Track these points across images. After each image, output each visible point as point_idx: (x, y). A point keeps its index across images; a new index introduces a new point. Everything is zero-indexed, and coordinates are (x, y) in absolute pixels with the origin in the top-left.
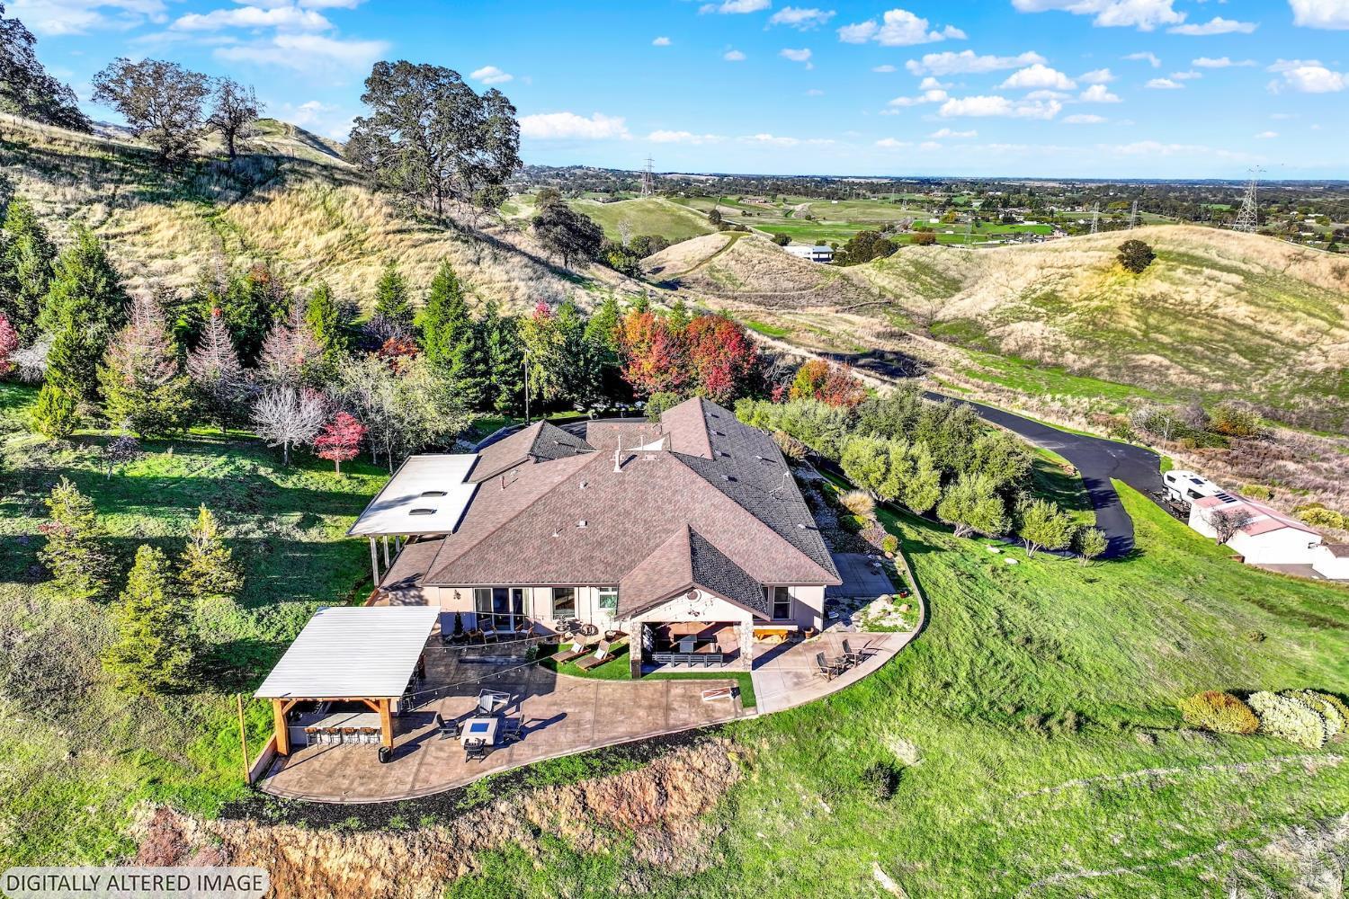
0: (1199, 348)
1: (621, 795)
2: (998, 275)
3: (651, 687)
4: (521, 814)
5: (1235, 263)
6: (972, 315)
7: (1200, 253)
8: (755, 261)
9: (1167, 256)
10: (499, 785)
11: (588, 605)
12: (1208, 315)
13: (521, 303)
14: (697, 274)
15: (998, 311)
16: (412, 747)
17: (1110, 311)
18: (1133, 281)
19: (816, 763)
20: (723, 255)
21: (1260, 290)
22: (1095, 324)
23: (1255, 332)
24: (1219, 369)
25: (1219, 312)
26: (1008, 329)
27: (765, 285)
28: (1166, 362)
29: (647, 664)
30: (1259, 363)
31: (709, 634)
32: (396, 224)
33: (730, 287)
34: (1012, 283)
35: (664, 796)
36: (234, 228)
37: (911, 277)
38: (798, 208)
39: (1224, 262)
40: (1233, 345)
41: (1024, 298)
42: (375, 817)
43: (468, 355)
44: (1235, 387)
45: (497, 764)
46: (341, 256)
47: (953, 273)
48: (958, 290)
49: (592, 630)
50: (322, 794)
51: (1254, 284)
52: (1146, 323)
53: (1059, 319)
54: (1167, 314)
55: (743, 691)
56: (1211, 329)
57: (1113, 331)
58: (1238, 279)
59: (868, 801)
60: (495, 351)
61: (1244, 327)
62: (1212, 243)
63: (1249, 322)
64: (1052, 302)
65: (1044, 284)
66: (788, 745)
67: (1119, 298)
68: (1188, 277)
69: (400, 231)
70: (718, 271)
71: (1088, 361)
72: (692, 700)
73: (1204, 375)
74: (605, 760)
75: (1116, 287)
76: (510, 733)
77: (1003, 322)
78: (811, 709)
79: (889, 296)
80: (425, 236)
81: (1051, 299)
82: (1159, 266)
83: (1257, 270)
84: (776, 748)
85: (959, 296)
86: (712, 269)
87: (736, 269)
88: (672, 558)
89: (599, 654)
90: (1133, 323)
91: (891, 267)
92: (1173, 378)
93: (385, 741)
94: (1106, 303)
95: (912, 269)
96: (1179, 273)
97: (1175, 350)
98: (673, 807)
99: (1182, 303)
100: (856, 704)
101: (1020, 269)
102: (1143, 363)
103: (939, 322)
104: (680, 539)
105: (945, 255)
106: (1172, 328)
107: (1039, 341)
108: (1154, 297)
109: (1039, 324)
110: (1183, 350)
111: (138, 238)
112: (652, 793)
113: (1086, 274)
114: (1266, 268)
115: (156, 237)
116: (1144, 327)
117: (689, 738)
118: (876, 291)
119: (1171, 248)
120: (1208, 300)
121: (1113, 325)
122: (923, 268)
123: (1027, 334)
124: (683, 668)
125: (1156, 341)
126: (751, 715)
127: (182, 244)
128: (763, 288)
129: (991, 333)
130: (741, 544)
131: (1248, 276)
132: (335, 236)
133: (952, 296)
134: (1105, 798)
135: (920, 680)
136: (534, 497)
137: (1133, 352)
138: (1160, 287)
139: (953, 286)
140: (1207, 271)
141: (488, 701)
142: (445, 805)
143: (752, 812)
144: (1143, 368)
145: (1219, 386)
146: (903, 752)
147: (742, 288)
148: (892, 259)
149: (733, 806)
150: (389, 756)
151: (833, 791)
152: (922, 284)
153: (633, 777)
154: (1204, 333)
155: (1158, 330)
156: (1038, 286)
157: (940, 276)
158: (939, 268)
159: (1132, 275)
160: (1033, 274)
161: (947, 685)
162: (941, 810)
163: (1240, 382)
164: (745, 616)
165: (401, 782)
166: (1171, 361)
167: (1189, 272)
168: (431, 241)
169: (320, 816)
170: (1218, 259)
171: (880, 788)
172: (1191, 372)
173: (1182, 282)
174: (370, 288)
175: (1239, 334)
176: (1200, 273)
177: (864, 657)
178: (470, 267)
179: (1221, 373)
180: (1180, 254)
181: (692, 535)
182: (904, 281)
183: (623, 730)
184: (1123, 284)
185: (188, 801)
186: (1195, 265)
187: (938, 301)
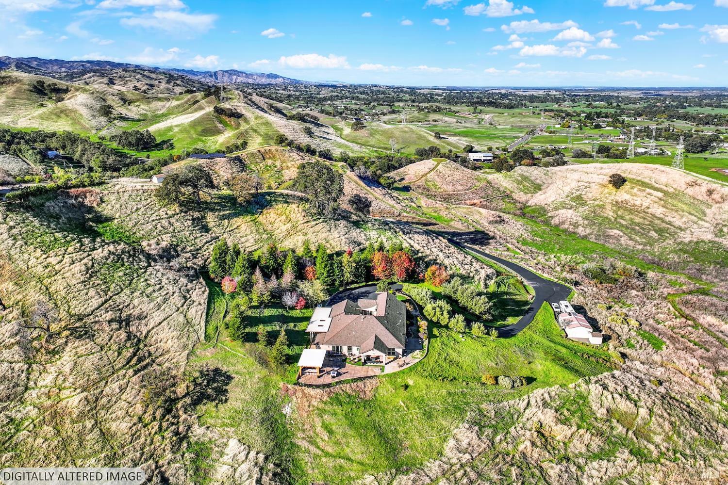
0: (637, 228)
1: (358, 386)
2: (559, 183)
3: (365, 368)
4: (341, 388)
5: (661, 186)
6: (543, 204)
7: (647, 180)
8: (447, 176)
9: (632, 181)
10: (337, 383)
11: (355, 350)
12: (644, 212)
13: (343, 245)
14: (419, 183)
15: (555, 202)
16: (322, 376)
17: (602, 207)
18: (615, 193)
19: (393, 383)
20: (432, 173)
21: (670, 200)
22: (595, 213)
23: (663, 221)
24: (644, 238)
25: (649, 211)
26: (557, 212)
27: (450, 189)
28: (621, 234)
29: (365, 363)
30: (662, 236)
31: (377, 358)
32: (306, 219)
33: (434, 190)
34: (564, 188)
35: (365, 387)
36: (261, 224)
37: (519, 183)
38: (486, 117)
39: (657, 186)
40: (653, 227)
41: (567, 197)
42: (318, 386)
43: (328, 272)
44: (648, 248)
45: (337, 380)
46: (291, 233)
47: (538, 181)
48: (540, 190)
49: (355, 355)
50: (308, 382)
51: (669, 196)
52: (617, 214)
53: (581, 209)
54: (627, 210)
55: (382, 369)
56: (644, 219)
57: (602, 217)
58: (660, 195)
59: (402, 390)
60: (336, 269)
61: (659, 219)
62: (653, 175)
63: (662, 216)
64: (579, 200)
65: (577, 190)
66: (389, 379)
67: (607, 201)
68: (639, 193)
69: (307, 222)
70: (429, 181)
71: (588, 231)
72: (372, 370)
73: (636, 241)
74: (355, 380)
75: (607, 195)
76: (339, 374)
77: (556, 209)
78: (395, 373)
79: (508, 192)
80: (314, 223)
81: (579, 198)
82: (627, 186)
83: (671, 190)
84: (386, 380)
85: (540, 193)
86: (426, 180)
87: (438, 181)
88: (371, 342)
89: (356, 360)
90: (611, 214)
91: (511, 177)
92: (622, 242)
93: (318, 374)
94: (601, 203)
95: (520, 179)
96: (635, 190)
97: (627, 228)
98: (366, 389)
99: (634, 205)
100: (403, 373)
101: (569, 181)
102: (611, 234)
103: (529, 206)
104: (373, 338)
105: (536, 172)
106: (628, 217)
107: (569, 220)
108: (622, 202)
109: (571, 211)
110: (630, 229)
111: (237, 230)
112: (363, 386)
113: (596, 187)
114: (675, 189)
115: (241, 229)
116: (615, 216)
117: (371, 377)
118: (502, 189)
119: (634, 177)
120: (646, 204)
121: (603, 214)
122: (525, 178)
123: (564, 216)
124: (372, 364)
125: (620, 223)
126: (383, 374)
127: (248, 232)
128: (449, 190)
129: (549, 214)
130: (386, 339)
131: (666, 193)
132: (289, 225)
133: (537, 192)
134: (450, 394)
135: (419, 369)
136: (345, 325)
137: (608, 228)
138: (626, 197)
139: (538, 188)
140: (648, 190)
141: (335, 369)
142: (328, 385)
143: (380, 391)
144: (610, 236)
145: (640, 247)
146: (410, 382)
147: (439, 190)
148: (511, 173)
149: (377, 389)
150: (319, 377)
151: (396, 389)
152: (524, 186)
153: (359, 383)
154: (641, 220)
155: (622, 217)
156: (574, 191)
157: (532, 183)
158: (533, 178)
159: (615, 189)
160: (574, 185)
161: (425, 370)
162: (415, 393)
163: (651, 245)
164: (384, 355)
165: (321, 381)
166: (624, 233)
167: (640, 190)
168: (316, 224)
169: (309, 386)
170: (654, 184)
171: (404, 388)
172: (631, 239)
173: (636, 195)
174: (300, 244)
175: (656, 222)
176: (644, 191)
177: (408, 364)
178: (328, 233)
179: (644, 240)
180: (638, 181)
181: (376, 336)
182: (515, 184)
183: (359, 375)
184: (610, 194)
185: (288, 382)
186: (643, 186)
187: (530, 195)
